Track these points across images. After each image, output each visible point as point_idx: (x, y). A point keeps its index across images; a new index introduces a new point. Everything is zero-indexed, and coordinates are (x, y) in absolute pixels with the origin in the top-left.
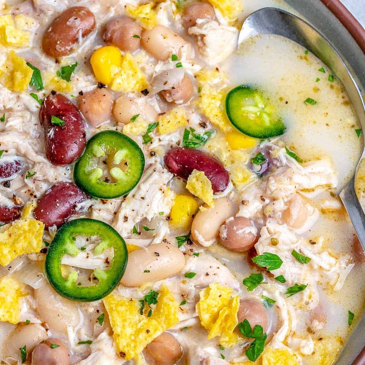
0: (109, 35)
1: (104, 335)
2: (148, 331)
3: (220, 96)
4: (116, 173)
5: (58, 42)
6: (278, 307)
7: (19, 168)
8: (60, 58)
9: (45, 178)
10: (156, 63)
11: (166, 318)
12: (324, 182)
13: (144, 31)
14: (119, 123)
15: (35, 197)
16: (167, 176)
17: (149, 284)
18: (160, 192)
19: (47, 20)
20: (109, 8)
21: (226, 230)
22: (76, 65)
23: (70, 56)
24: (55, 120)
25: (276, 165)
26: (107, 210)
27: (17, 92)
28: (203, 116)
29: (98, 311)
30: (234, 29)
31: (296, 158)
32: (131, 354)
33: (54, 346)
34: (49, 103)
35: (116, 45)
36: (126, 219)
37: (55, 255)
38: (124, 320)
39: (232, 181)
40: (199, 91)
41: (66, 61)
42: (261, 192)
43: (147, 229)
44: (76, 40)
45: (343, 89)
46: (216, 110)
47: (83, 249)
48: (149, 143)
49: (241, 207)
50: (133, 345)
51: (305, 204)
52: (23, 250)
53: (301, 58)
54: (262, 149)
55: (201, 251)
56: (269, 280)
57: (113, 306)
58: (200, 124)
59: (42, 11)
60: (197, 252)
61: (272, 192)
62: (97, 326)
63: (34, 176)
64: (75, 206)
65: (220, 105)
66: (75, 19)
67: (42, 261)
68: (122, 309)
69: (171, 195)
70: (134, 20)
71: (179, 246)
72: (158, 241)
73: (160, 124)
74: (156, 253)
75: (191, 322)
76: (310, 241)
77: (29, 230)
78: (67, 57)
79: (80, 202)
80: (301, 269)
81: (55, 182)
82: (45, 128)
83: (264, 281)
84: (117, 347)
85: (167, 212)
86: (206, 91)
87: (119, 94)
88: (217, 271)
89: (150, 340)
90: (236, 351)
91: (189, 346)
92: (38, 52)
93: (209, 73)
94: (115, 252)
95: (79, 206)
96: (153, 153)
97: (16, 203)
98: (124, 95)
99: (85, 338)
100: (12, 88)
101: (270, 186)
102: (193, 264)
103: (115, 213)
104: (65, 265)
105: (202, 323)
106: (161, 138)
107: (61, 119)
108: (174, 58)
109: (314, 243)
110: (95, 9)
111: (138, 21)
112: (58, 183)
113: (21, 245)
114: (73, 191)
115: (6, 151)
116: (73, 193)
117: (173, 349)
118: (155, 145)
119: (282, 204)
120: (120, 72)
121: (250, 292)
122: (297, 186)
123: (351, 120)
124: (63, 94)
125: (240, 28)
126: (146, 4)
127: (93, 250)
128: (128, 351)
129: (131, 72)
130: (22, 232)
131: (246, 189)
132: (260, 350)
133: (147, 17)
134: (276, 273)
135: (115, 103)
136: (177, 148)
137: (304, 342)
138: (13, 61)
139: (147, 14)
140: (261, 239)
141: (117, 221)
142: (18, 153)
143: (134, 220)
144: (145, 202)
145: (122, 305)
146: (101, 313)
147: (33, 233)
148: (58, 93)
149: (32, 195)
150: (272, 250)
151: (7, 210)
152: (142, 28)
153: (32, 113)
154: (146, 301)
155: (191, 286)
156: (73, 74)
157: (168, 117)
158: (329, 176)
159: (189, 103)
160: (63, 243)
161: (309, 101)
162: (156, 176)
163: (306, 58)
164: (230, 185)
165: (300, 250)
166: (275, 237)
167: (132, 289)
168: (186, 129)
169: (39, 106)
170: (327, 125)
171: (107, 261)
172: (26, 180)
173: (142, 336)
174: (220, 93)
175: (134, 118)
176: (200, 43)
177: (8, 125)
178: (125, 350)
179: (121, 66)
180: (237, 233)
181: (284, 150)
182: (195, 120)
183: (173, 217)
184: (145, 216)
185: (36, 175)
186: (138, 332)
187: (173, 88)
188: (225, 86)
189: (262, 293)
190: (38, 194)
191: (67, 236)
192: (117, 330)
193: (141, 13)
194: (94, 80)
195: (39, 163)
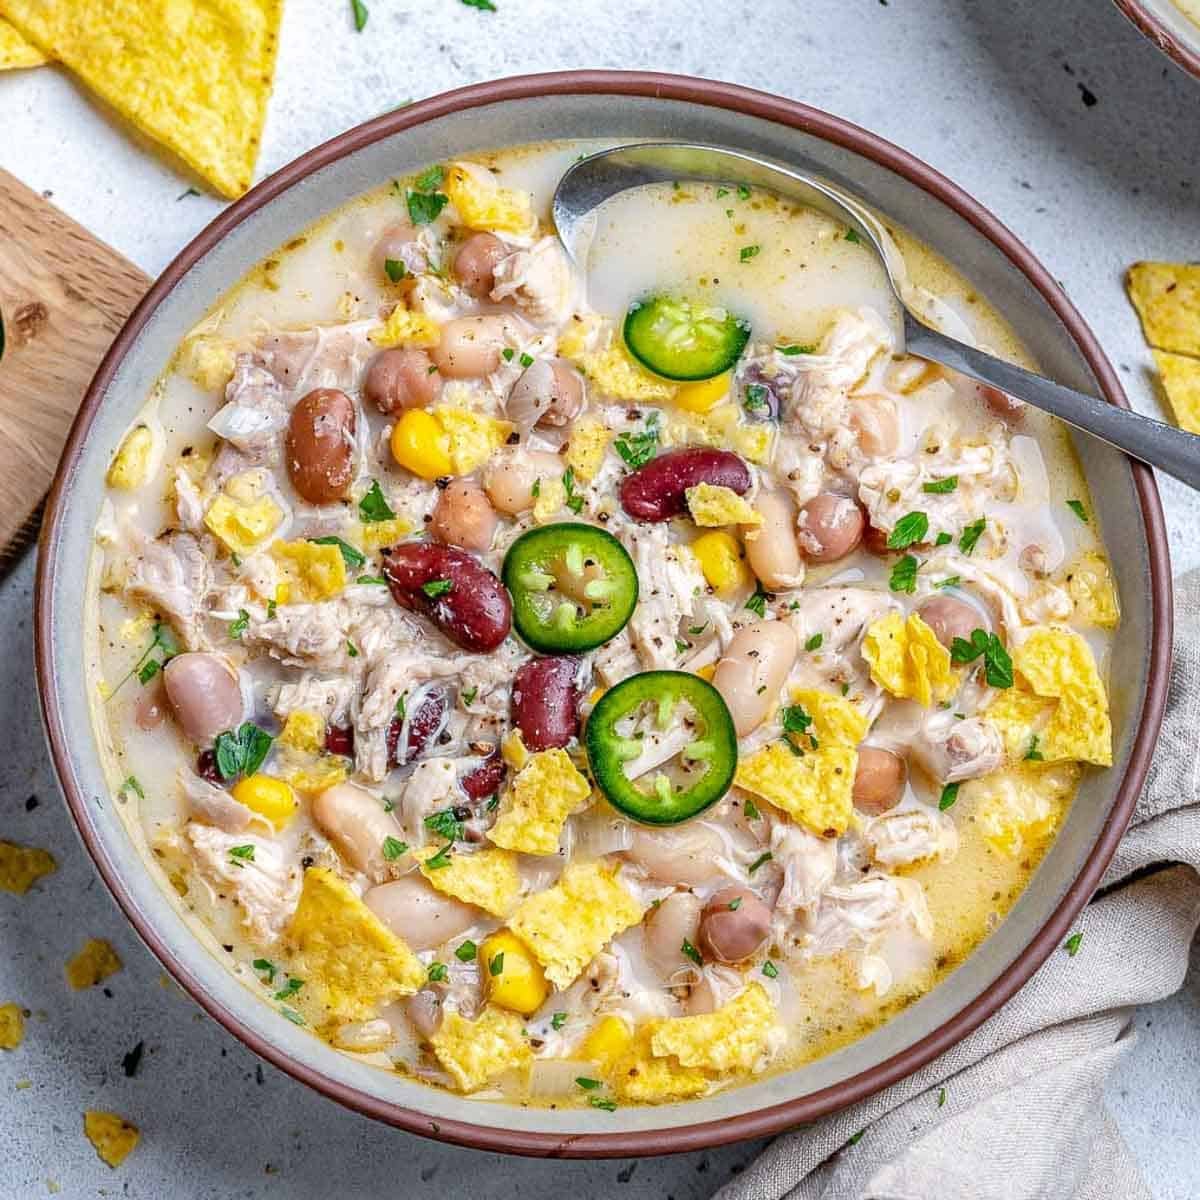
0: (390, 401)
1: (779, 830)
2: (838, 771)
3: (617, 353)
4: (595, 590)
5: (329, 474)
6: (969, 582)
7: (440, 701)
8: (346, 495)
9: (495, 682)
10: (487, 383)
11: (846, 731)
12: (872, 350)
13: (430, 353)
14: (518, 515)
15: (502, 721)
16: (660, 532)
17: (776, 705)
18: (671, 563)
19: (276, 455)
20: (346, 362)
21: (813, 537)
22: (377, 484)
23: (359, 477)
24: (432, 589)
25: (786, 385)
26: (620, 652)
27: (337, 595)
28: (621, 402)
29: (735, 804)
30: (549, 240)
31: (803, 351)
32: (840, 821)
33: (734, 906)
34: (399, 572)
35: (411, 407)
36: (657, 641)
37: (611, 778)
38: (789, 784)
39: (748, 460)
40: (583, 371)
41: (358, 491)
42: (802, 441)
43: (699, 630)
44: (347, 450)
45: (775, 193)
46: (632, 379)
47: (639, 736)
48: (584, 506)
49: (794, 486)
50: (832, 807)
51: (876, 407)
52: (563, 808)
53: (676, 200)
54: (744, 379)
55: (798, 595)
56: (926, 555)
57: (753, 777)
58: (629, 418)
59: (257, 448)
60: (792, 603)
61: (821, 429)
62: (755, 826)
63: (479, 694)
64: (573, 688)
65: (630, 365)
66: (323, 419)
67: (598, 803)
68: (769, 770)
69: (685, 552)
70: (401, 348)
71: (762, 615)
72: (728, 634)
73: (577, 466)
74: (750, 654)
75: (879, 705)
76: (928, 450)
77: (547, 775)
78: (354, 484)
79: (575, 673)
80: (954, 501)
81: (512, 676)
82: (425, 612)
83: (919, 562)
84: (813, 830)
85: (701, 582)
86: (592, 364)
87: (480, 474)
88: (845, 605)
89: (851, 782)
90: (969, 692)
91: (904, 742)
92: (305, 513)
93: (572, 334)
94: (692, 702)
95: (579, 680)
96: (604, 516)
97: (483, 753)
98: (487, 468)
99: (753, 856)
100: (323, 595)
101: (811, 422)
102: (805, 624)
103: (634, 647)
104: (635, 780)
105: (898, 694)
106: (594, 483)
107: (440, 579)
108: (509, 354)
109: (936, 449)
110: (328, 380)
111: (408, 345)
112: (519, 672)
113: (555, 805)
114: (552, 667)
115: (406, 692)
116: (555, 670)
117: (887, 765)
118: (596, 503)
119: (847, 433)
120: (452, 441)
121: (914, 594)
122: (844, 389)
123: (826, 231)
124: (402, 542)
125: (555, 232)
126: (393, 311)
127: (655, 724)
128: (834, 821)
129: (467, 428)
130: (538, 786)
131: (777, 455)
132: (1008, 662)
133: (414, 327)
134: (931, 536)
135: (485, 491)
136: (626, 480)
137: (1050, 600)
138: (288, 555)
139: (409, 324)
140: (872, 509)
141: (648, 654)
142: (422, 680)
143: (669, 634)
144: (663, 596)
145: (763, 766)
146: (742, 802)
147: (557, 775)
148: (392, 547)
149: (493, 722)
150: (899, 512)
151: (482, 774)
152: (425, 349)
153: (383, 606)
154: (790, 730)
155: (832, 657)
156: (388, 502)
157: (576, 447)
158: (870, 338)
159: (585, 402)
160: (610, 751)
161: (747, 254)
162: (645, 546)
163: (683, 196)
164: (750, 467)
165: (933, 476)
166: (888, 489)
167: (756, 732)
168: (615, 443)
169: (386, 588)
170: (802, 266)
171: (689, 724)
172: (470, 710)
173: (836, 784)
174: (612, 349)
175: (536, 490)
176: (522, 302)
177: (369, 652)
178: (829, 823)
179: (444, 431)
180: (833, 526)
181: (778, 354)
182: (616, 417)
183: (715, 582)
184: (680, 615)
185: (480, 690)
186: (824, 782)
187: (554, 400)
188: (610, 333)
189: (931, 582)
190: (503, 714)
191: (604, 738)
192: (792, 805)
193: (398, 329)
194: (424, 484)
195: (466, 669)
